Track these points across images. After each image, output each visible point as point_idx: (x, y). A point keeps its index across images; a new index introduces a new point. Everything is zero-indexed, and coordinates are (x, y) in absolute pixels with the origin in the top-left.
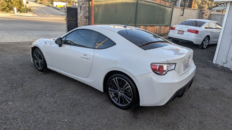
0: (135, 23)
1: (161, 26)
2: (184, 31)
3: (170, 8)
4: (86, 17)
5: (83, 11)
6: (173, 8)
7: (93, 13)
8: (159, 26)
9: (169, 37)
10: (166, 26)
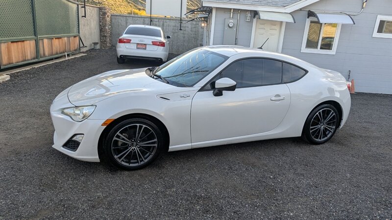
0: (35, 34)
1: (69, 37)
2: (146, 45)
3: (74, 3)
6: (78, 5)
9: (121, 56)
10: (75, 37)
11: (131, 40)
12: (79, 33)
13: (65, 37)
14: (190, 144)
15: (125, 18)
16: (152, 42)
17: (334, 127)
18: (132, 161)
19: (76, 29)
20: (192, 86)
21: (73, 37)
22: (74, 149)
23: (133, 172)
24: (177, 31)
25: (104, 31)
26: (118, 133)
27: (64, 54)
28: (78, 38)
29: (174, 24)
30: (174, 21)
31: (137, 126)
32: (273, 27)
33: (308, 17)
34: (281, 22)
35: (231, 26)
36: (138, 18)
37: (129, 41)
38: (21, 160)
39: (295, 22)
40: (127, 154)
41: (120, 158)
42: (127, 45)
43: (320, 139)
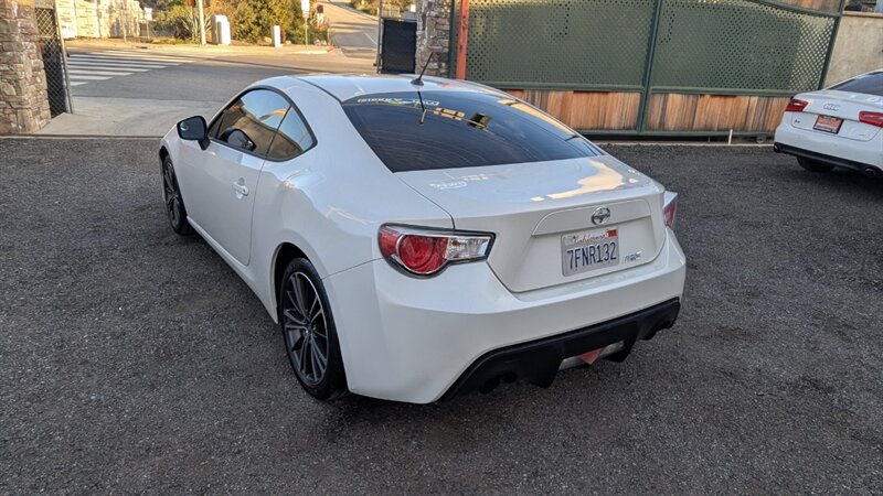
0: (646, 81)
1: (769, 96)
2: (843, 120)
3: (820, 16)
4: (438, 54)
5: (429, 34)
6: (837, 20)
7: (463, 40)
8: (761, 95)
11: (806, 105)
16: (861, 113)
37: (802, 107)
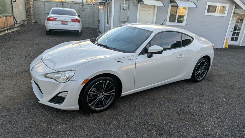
1: (6, 16)
2: (67, 21)
9: (50, 29)
10: (10, 16)
11: (56, 18)
12: (13, 13)
13: (3, 16)
14: (133, 90)
15: (43, 2)
16: (72, 20)
17: (206, 71)
18: (100, 106)
19: (10, 11)
20: (134, 52)
21: (9, 17)
22: (60, 102)
23: (100, 114)
24: (80, 11)
25: (29, 12)
26: (91, 88)
27: (4, 29)
28: (12, 18)
29: (78, 7)
30: (78, 5)
31: (103, 82)
32: (150, 9)
33: (170, 3)
34: (155, 6)
35: (125, 8)
36: (53, 3)
37: (55, 19)
38: (14, 115)
39: (164, 7)
40: (96, 102)
41: (92, 105)
42: (54, 22)
43: (200, 79)
